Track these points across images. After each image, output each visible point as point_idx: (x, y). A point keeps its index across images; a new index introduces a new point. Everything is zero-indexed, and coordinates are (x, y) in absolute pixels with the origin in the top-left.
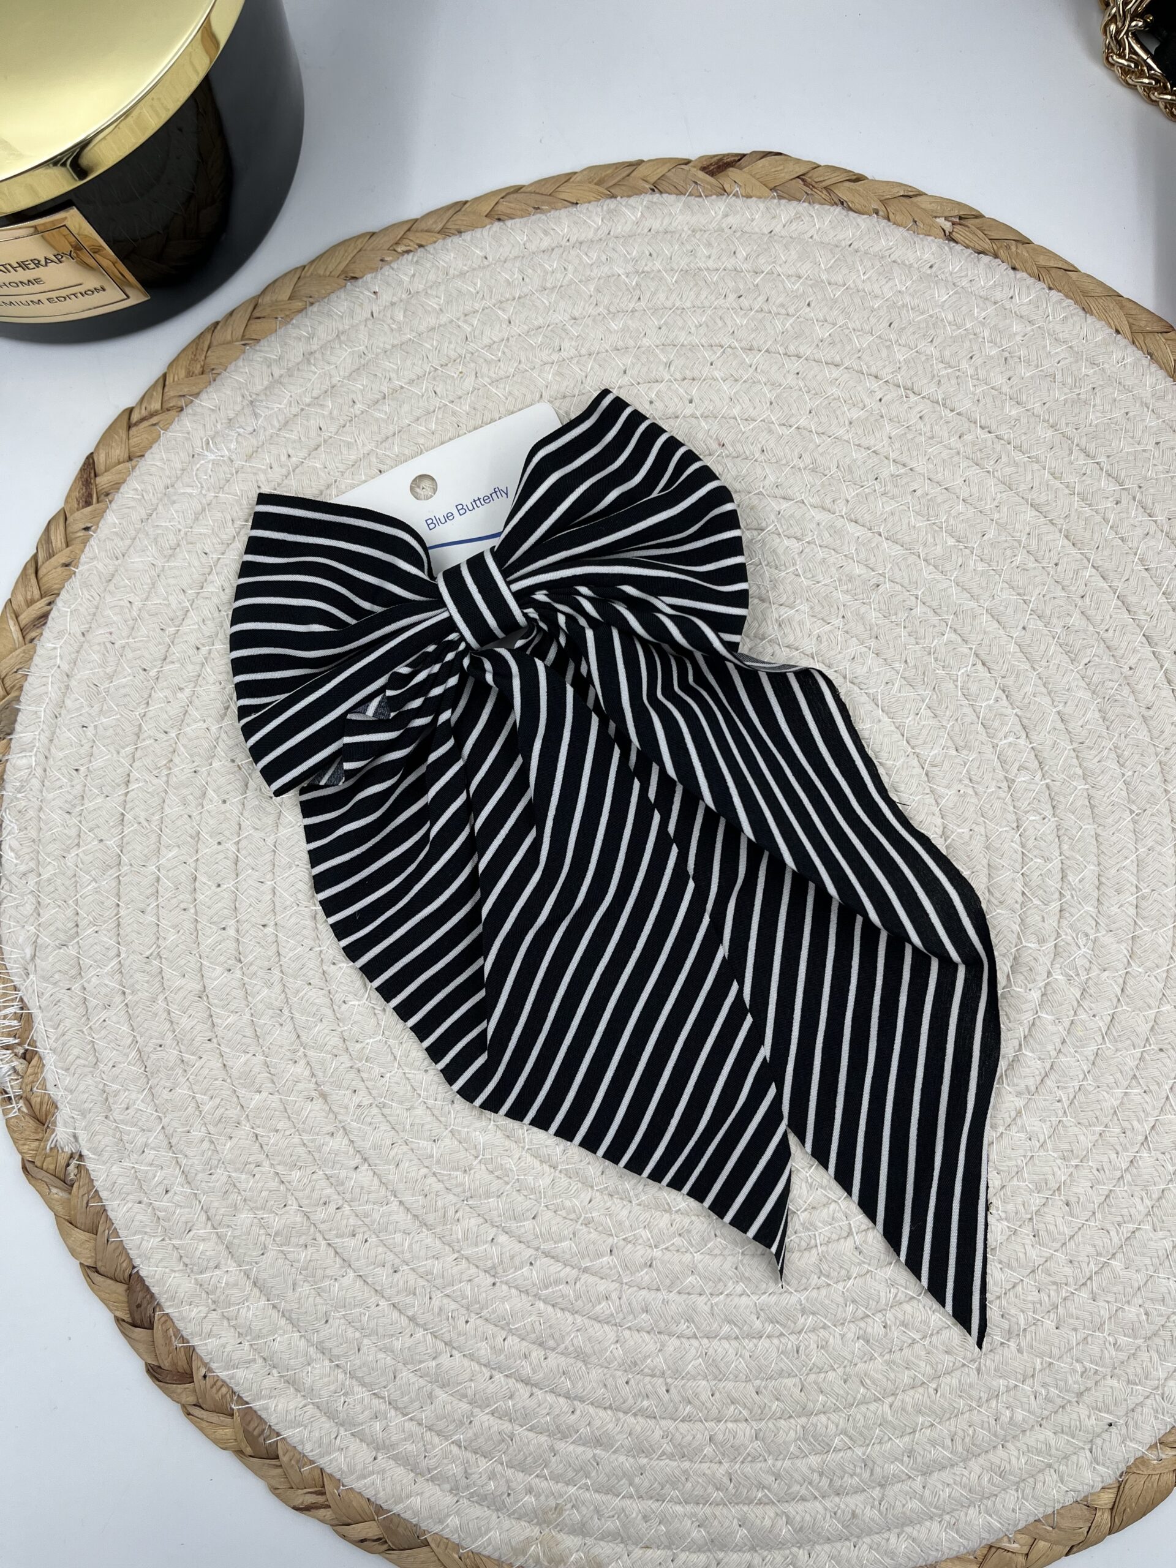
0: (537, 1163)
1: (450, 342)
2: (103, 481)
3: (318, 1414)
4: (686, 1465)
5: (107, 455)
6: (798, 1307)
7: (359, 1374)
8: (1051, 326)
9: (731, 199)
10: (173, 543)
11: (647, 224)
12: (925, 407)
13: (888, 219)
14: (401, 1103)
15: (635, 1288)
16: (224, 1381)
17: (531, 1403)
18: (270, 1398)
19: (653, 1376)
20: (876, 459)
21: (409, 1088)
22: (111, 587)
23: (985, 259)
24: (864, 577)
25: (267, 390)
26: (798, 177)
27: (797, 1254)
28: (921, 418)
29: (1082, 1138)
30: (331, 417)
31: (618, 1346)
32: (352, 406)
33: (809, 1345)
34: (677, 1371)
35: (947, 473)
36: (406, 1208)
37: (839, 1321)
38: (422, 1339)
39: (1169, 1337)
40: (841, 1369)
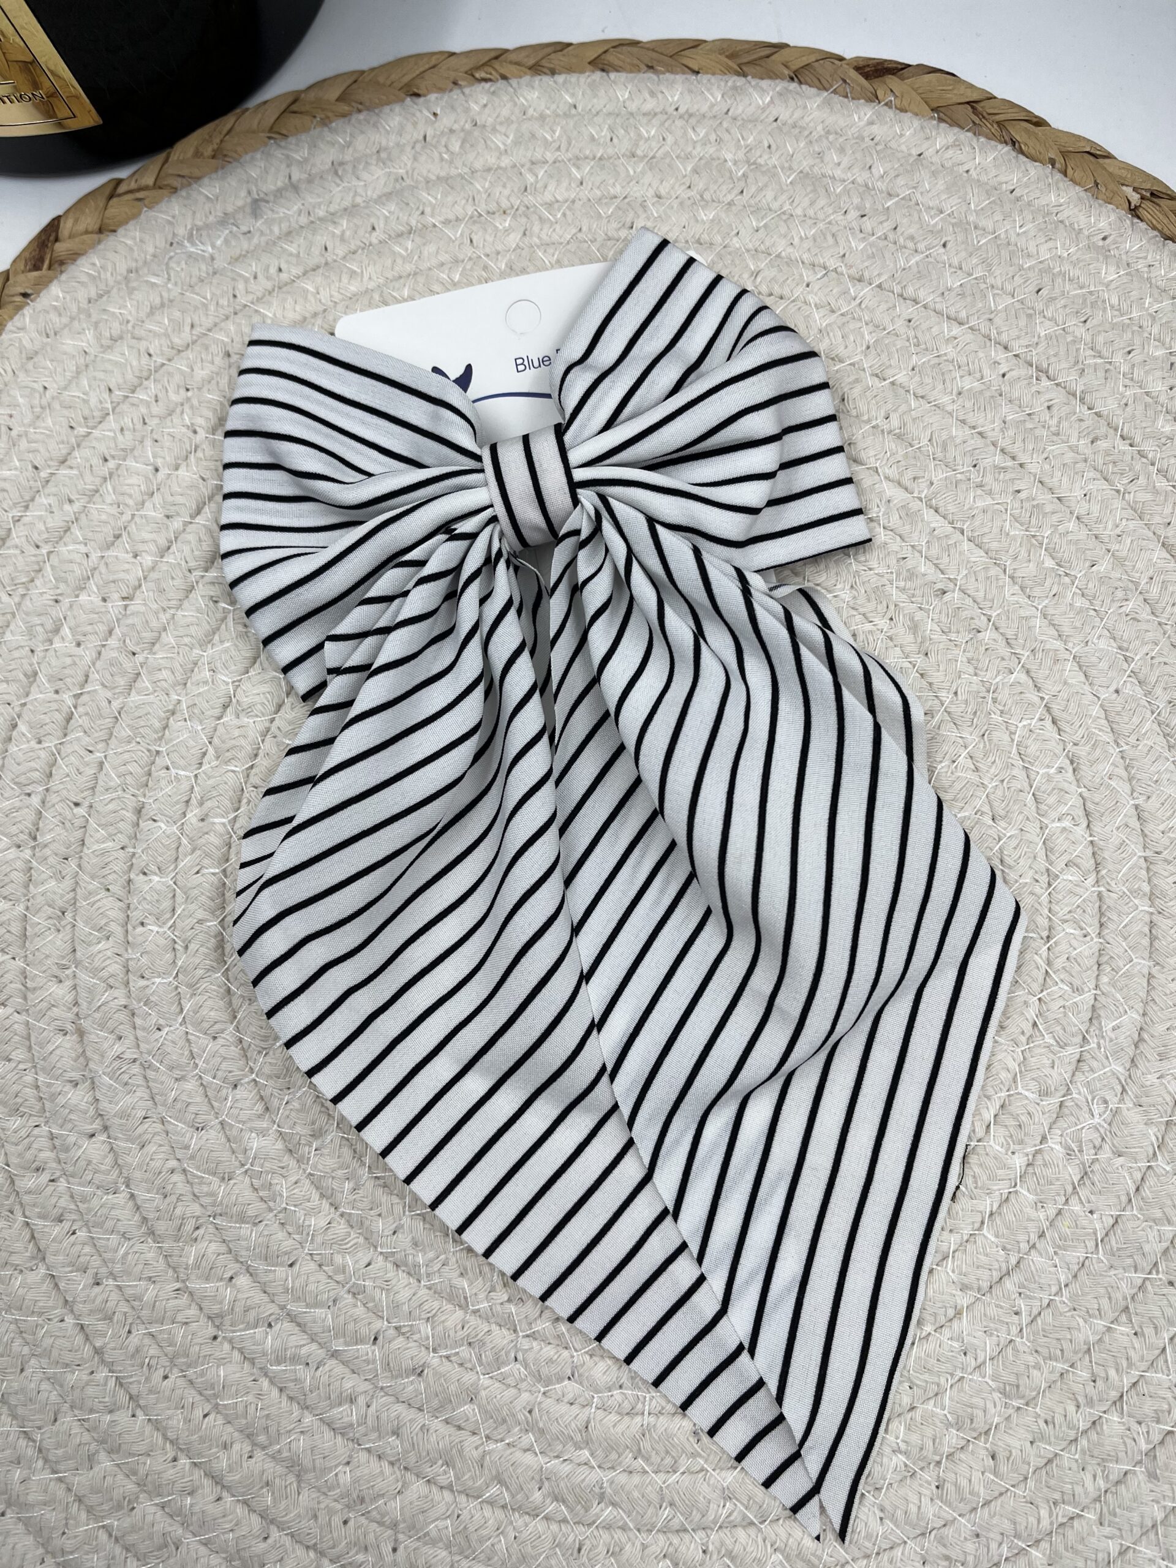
0: (315, 1196)
1: (504, 186)
2: (60, 248)
5: (75, 222)
6: (597, 1490)
9: (881, 108)
10: (116, 333)
11: (774, 111)
12: (1058, 397)
13: (1065, 175)
14: (171, 1068)
15: (392, 1399)
17: (213, 1509)
19: (381, 1523)
20: (979, 442)
21: (186, 1053)
22: (30, 366)
23: (1173, 246)
24: (930, 578)
25: (279, 193)
26: (968, 103)
27: (613, 1417)
28: (1049, 408)
29: (1035, 1373)
30: (342, 239)
31: (348, 1469)
32: (370, 233)
33: (597, 1546)
34: (414, 1527)
35: (1065, 479)
36: (136, 1204)
37: (646, 1525)
38: (102, 1381)
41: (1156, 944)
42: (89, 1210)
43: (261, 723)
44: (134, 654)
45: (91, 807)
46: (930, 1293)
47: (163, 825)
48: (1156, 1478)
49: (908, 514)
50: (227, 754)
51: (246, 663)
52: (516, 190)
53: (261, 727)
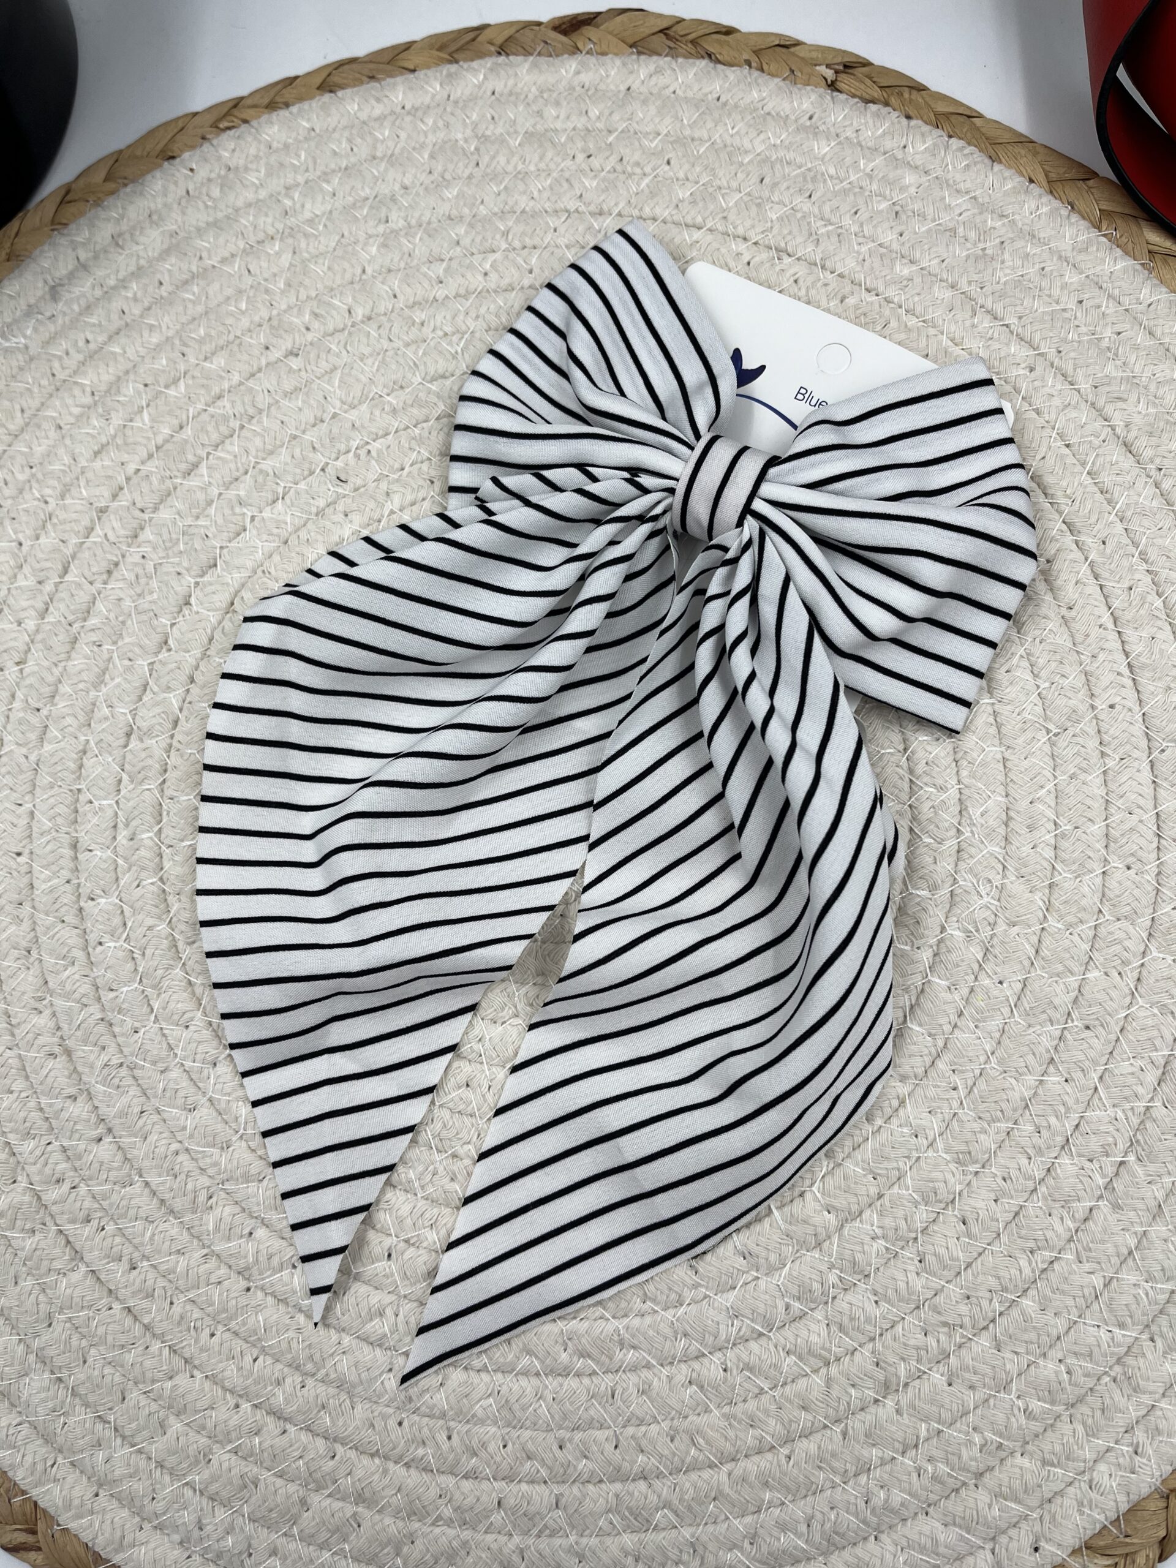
1: (266, 215)
3: (34, 1436)
4: (466, 1534)
6: (616, 1338)
7: (82, 1391)
8: (950, 176)
9: (584, 57)
11: (489, 86)
13: (762, 70)
14: (154, 1063)
17: (281, 1442)
19: (431, 1416)
21: (165, 1046)
23: (873, 107)
25: (71, 276)
26: (661, 31)
28: (796, 281)
29: (982, 1137)
30: (135, 299)
32: (159, 288)
33: (628, 1389)
34: (461, 1411)
36: (152, 1190)
37: (666, 1358)
38: (157, 1353)
39: (1099, 1405)
40: (668, 1422)
41: (1003, 730)
42: (111, 1205)
43: (163, 740)
44: (38, 710)
45: (32, 853)
47: (99, 853)
48: (1120, 1207)
50: (140, 776)
52: (277, 216)
53: (164, 745)
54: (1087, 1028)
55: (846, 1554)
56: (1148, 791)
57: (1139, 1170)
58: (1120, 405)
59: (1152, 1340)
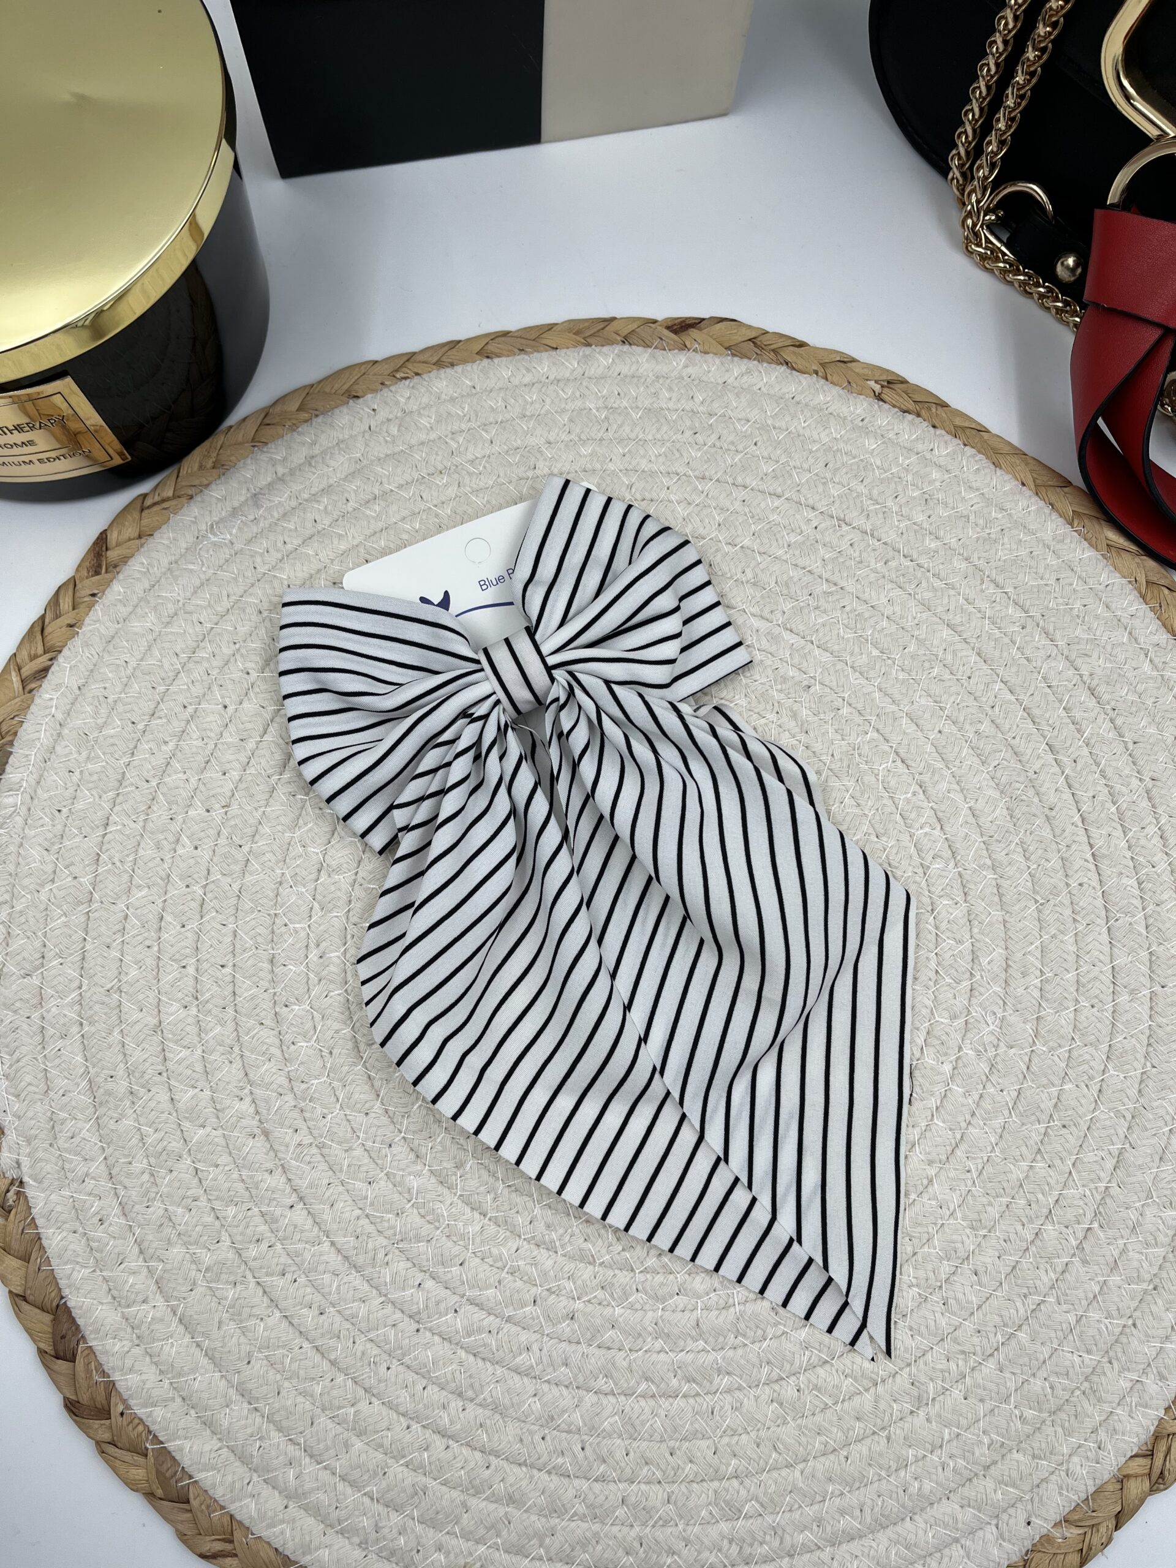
0: (468, 1210)
1: (437, 454)
2: (112, 555)
3: (232, 1458)
4: (596, 1527)
5: (120, 533)
6: (715, 1366)
7: (277, 1418)
8: (965, 475)
9: (691, 354)
10: (171, 612)
11: (617, 369)
12: (856, 536)
13: (827, 379)
14: (340, 1143)
15: (556, 1340)
16: (141, 1419)
17: (446, 1455)
18: (186, 1438)
19: (569, 1432)
20: (810, 578)
21: (349, 1129)
22: (110, 647)
23: (910, 417)
24: (797, 679)
25: (270, 485)
26: (750, 339)
27: (715, 1313)
28: (851, 545)
29: (989, 1209)
30: (326, 512)
31: (536, 1399)
32: (346, 504)
33: (724, 1406)
34: (593, 1427)
35: (873, 593)
36: (337, 1248)
37: (754, 1382)
38: (342, 1384)
39: (1073, 1412)
40: (755, 1432)
41: (1004, 899)
42: (304, 1261)
44: (241, 846)
45: (235, 965)
46: (909, 1171)
47: (292, 968)
48: (1088, 1263)
49: (774, 639)
50: (329, 905)
51: (328, 836)
52: (445, 455)
53: (351, 880)
54: (1064, 1126)
55: (889, 1532)
56: (1106, 949)
57: (1102, 1235)
58: (1087, 659)
59: (1110, 1362)
